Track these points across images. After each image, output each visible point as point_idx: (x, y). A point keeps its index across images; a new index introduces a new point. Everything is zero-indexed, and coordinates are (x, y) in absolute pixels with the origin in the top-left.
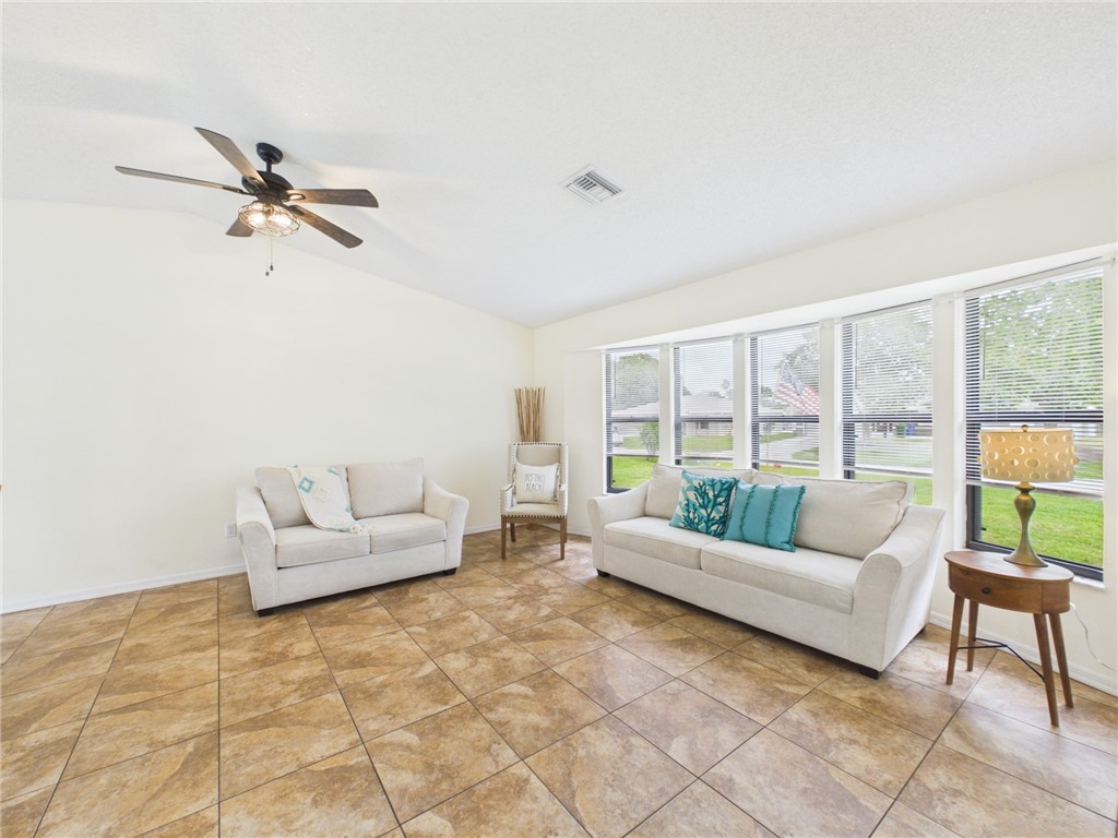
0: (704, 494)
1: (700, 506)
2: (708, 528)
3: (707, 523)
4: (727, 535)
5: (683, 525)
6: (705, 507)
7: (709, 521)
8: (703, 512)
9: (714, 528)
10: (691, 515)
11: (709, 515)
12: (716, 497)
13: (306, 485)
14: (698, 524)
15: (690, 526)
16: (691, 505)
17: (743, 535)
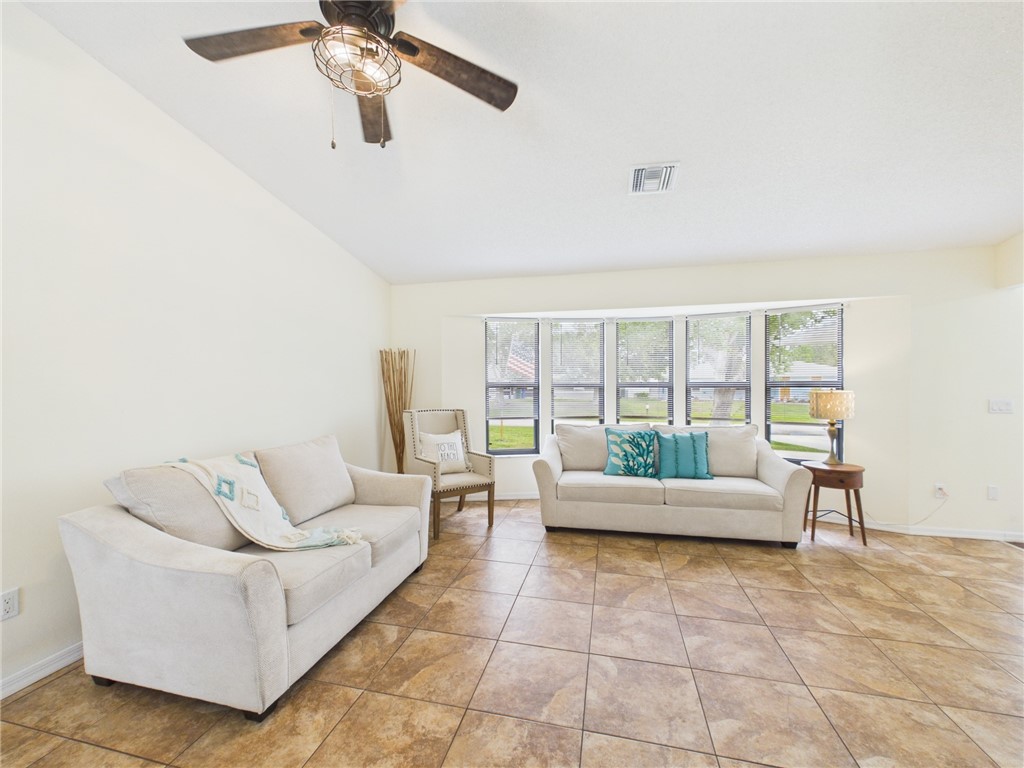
0: (638, 445)
1: (637, 455)
2: (646, 471)
3: (645, 467)
4: (662, 475)
5: (622, 472)
6: (642, 455)
7: (646, 466)
8: (640, 459)
9: (650, 471)
10: (631, 464)
11: (645, 461)
12: (648, 446)
13: (225, 488)
14: (637, 470)
15: (630, 472)
16: (629, 455)
17: (677, 472)
